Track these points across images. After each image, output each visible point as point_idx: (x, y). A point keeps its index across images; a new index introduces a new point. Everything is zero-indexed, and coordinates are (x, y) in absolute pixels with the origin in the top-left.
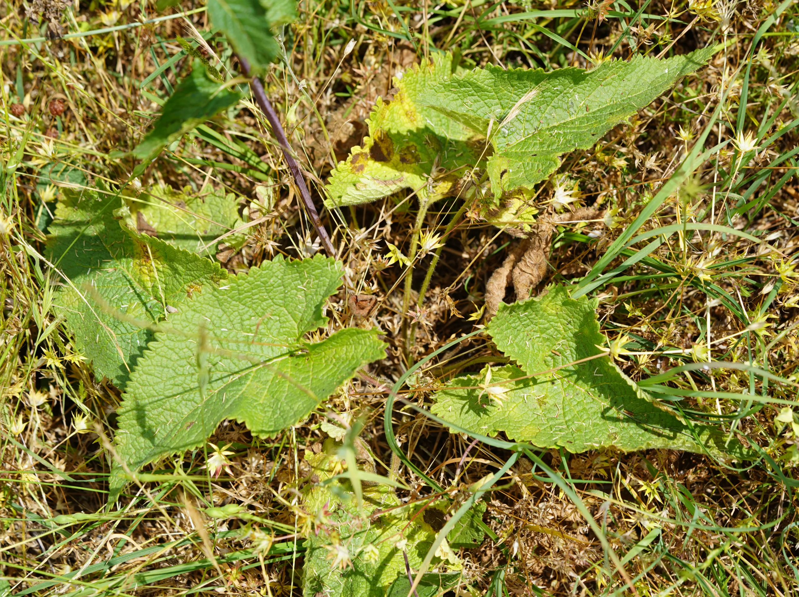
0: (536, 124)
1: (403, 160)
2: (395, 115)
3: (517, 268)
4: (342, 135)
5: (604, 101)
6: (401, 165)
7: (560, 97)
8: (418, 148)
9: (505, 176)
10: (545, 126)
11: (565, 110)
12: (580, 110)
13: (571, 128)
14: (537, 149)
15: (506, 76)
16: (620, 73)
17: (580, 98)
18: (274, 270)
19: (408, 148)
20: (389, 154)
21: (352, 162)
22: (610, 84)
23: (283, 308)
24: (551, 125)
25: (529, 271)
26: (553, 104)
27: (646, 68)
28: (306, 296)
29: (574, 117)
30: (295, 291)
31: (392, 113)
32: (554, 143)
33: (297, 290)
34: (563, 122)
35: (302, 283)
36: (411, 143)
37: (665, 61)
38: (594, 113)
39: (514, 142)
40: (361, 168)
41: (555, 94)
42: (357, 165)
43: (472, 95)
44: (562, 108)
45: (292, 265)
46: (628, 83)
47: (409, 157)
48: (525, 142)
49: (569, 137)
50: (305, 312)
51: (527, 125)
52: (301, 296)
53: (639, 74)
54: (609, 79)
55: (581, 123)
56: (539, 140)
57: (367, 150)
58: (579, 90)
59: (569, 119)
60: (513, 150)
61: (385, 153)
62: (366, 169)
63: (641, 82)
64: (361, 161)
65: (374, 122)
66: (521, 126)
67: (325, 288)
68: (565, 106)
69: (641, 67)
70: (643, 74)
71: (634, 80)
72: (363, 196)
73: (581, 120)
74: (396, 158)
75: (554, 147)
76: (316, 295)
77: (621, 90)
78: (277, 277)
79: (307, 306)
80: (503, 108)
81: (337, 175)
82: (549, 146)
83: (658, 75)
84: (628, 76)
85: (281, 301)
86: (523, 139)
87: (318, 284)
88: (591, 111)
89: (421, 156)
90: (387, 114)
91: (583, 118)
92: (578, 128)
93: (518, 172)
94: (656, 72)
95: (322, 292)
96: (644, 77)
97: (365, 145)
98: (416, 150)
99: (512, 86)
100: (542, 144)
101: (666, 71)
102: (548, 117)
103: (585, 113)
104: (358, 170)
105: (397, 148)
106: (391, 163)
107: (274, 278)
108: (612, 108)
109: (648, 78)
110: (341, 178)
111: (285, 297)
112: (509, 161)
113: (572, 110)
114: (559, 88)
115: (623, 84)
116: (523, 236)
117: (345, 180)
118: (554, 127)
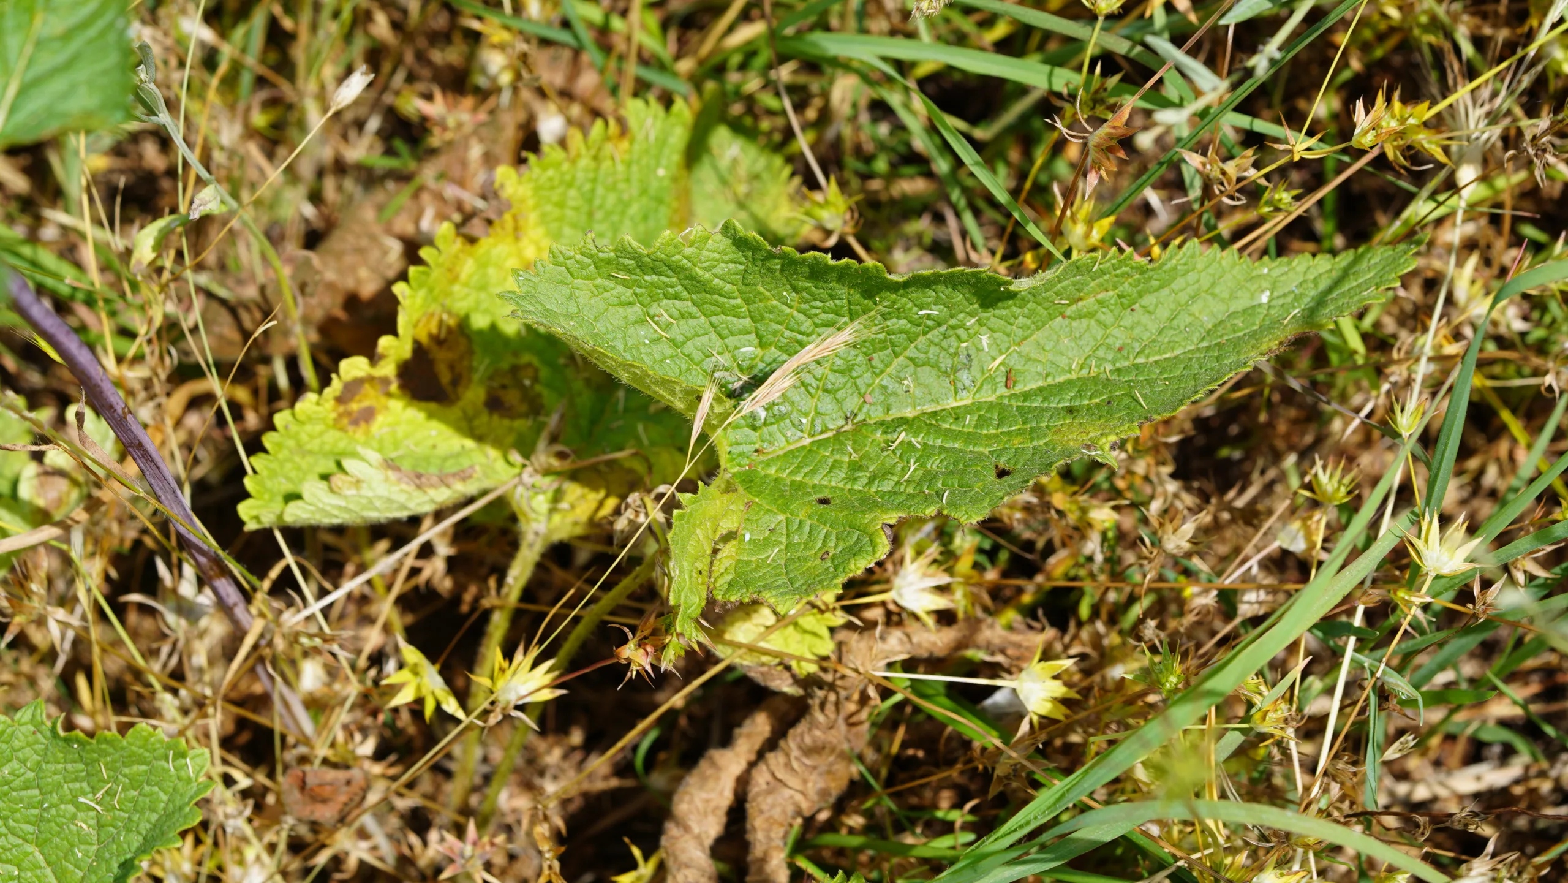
0: (852, 403)
1: (494, 404)
2: (492, 271)
3: (762, 767)
4: (364, 273)
5: (1063, 362)
6: (484, 418)
7: (934, 335)
8: (544, 373)
9: (728, 550)
10: (877, 415)
11: (946, 374)
12: (991, 379)
13: (950, 434)
14: (837, 479)
15: (776, 264)
16: (1126, 287)
17: (994, 343)
18: (17, 744)
19: (515, 370)
20: (456, 381)
21: (340, 400)
22: (1091, 315)
23: (30, 848)
24: (895, 414)
25: (794, 782)
26: (911, 352)
27: (1205, 283)
28: (100, 826)
29: (966, 400)
30: (71, 808)
31: (483, 265)
32: (889, 472)
33: (78, 806)
34: (930, 408)
35: (94, 790)
36: (526, 358)
37: (1268, 267)
38: (1026, 396)
39: (781, 446)
40: (368, 415)
41: (924, 326)
42: (354, 406)
43: (677, 297)
44: (935, 366)
45: (66, 740)
46: (1145, 319)
47: (512, 397)
48: (809, 451)
49: (933, 464)
50: (91, 870)
51: (827, 404)
52: (85, 825)
53: (1183, 297)
54: (1089, 303)
55: (982, 422)
56: (849, 453)
57: (388, 369)
58: (994, 322)
59: (951, 403)
60: (772, 471)
61: (445, 377)
62: (380, 419)
63: (1184, 319)
64: (369, 397)
65: (422, 293)
66: (807, 404)
67: (154, 817)
68: (946, 363)
69: (1191, 277)
70: (1194, 298)
71: (1163, 313)
72: (347, 510)
73: (984, 413)
74: (474, 394)
75: (887, 486)
76: (128, 830)
77: (1119, 337)
78: (23, 762)
79: (98, 856)
80: (762, 345)
81: (294, 428)
82: (871, 481)
83: (1238, 305)
84: (1149, 300)
85: (30, 828)
86: (807, 441)
87: (135, 801)
88: (1018, 389)
89: (548, 396)
90: (468, 268)
91: (991, 406)
92: (970, 438)
93: (767, 543)
94: (1233, 297)
95: (144, 827)
96: (1195, 308)
97: (382, 357)
98: (535, 379)
99: (795, 289)
100: (855, 467)
101: (1264, 298)
102: (892, 386)
103: (1002, 391)
104: (355, 422)
105: (481, 366)
106: (455, 411)
107: (15, 764)
108: (1080, 394)
109: (1206, 312)
110: (304, 437)
111: (41, 819)
112: (748, 505)
113: (965, 377)
114: (934, 312)
115: (1128, 320)
116: (787, 687)
117: (315, 445)
118: (903, 422)
